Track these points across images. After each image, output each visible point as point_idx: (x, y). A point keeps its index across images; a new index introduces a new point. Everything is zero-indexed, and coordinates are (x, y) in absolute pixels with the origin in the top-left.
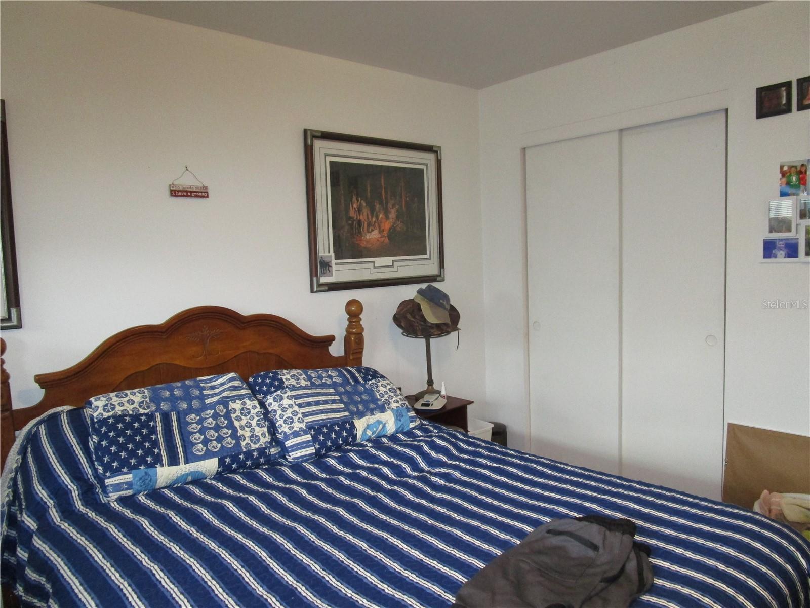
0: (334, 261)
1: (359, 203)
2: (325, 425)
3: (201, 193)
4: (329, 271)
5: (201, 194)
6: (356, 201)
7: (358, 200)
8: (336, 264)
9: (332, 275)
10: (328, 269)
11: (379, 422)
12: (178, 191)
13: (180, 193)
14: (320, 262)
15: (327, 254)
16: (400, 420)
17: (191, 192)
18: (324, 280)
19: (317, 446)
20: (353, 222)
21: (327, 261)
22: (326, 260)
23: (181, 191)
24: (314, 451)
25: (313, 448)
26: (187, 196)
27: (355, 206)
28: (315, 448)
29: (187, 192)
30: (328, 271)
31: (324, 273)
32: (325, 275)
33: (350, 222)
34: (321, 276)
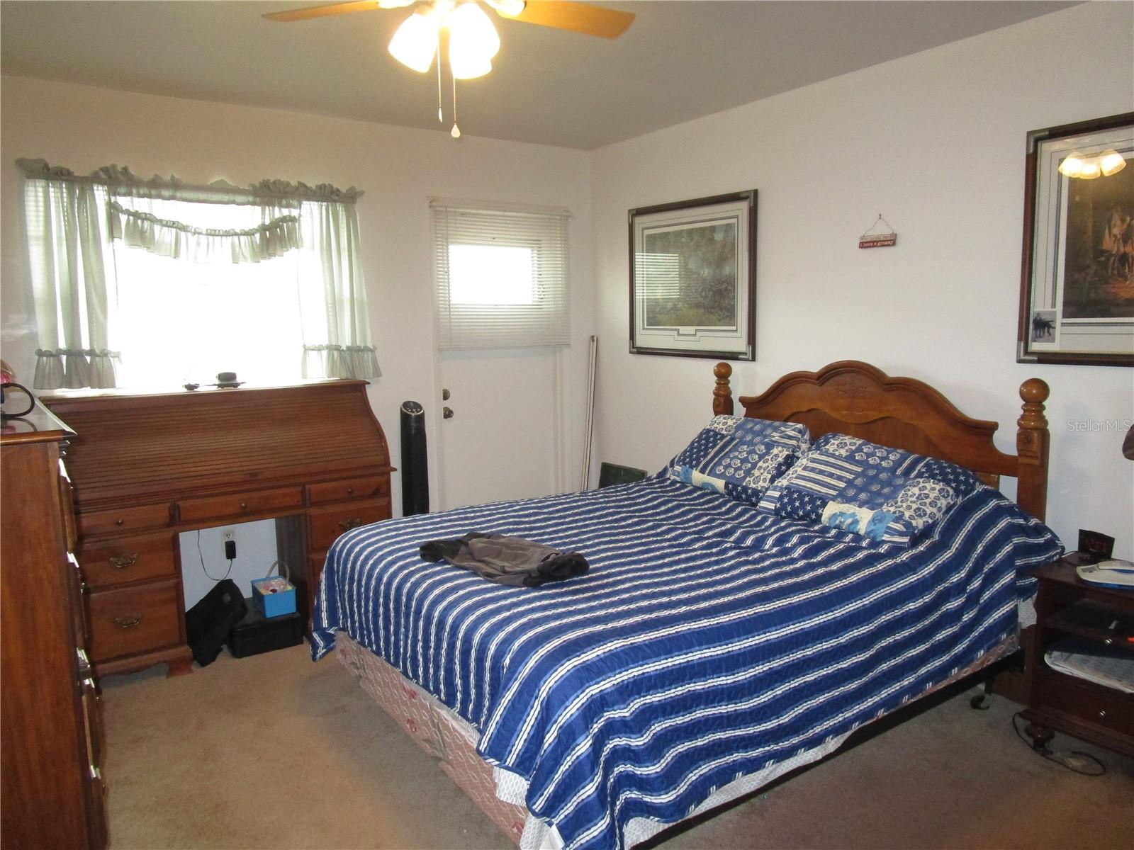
0: (1059, 319)
1: (1125, 226)
2: (800, 492)
3: (890, 241)
4: (1050, 335)
5: (886, 243)
6: (1119, 222)
7: (1123, 221)
8: (1063, 324)
9: (1053, 340)
10: (1048, 332)
11: (853, 515)
12: (866, 243)
13: (867, 245)
14: (1035, 321)
15: (1048, 309)
16: (875, 525)
17: (877, 242)
18: (1036, 346)
19: (778, 505)
20: (1108, 259)
21: (1047, 320)
22: (1046, 318)
23: (869, 242)
24: (773, 508)
25: (774, 505)
26: (873, 246)
27: (1116, 231)
28: (775, 507)
29: (873, 242)
30: (1046, 334)
31: (1040, 337)
32: (1041, 339)
33: (1103, 259)
34: (1035, 341)
